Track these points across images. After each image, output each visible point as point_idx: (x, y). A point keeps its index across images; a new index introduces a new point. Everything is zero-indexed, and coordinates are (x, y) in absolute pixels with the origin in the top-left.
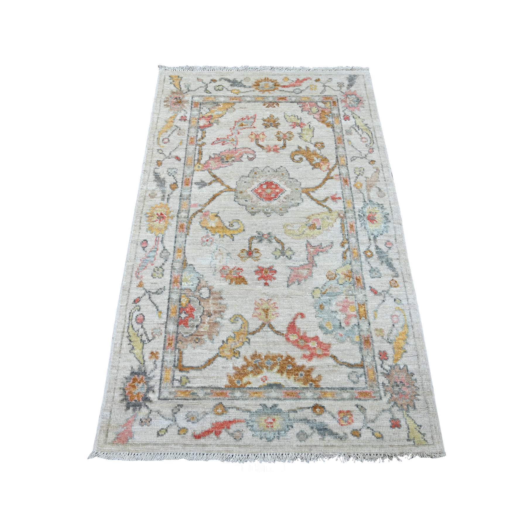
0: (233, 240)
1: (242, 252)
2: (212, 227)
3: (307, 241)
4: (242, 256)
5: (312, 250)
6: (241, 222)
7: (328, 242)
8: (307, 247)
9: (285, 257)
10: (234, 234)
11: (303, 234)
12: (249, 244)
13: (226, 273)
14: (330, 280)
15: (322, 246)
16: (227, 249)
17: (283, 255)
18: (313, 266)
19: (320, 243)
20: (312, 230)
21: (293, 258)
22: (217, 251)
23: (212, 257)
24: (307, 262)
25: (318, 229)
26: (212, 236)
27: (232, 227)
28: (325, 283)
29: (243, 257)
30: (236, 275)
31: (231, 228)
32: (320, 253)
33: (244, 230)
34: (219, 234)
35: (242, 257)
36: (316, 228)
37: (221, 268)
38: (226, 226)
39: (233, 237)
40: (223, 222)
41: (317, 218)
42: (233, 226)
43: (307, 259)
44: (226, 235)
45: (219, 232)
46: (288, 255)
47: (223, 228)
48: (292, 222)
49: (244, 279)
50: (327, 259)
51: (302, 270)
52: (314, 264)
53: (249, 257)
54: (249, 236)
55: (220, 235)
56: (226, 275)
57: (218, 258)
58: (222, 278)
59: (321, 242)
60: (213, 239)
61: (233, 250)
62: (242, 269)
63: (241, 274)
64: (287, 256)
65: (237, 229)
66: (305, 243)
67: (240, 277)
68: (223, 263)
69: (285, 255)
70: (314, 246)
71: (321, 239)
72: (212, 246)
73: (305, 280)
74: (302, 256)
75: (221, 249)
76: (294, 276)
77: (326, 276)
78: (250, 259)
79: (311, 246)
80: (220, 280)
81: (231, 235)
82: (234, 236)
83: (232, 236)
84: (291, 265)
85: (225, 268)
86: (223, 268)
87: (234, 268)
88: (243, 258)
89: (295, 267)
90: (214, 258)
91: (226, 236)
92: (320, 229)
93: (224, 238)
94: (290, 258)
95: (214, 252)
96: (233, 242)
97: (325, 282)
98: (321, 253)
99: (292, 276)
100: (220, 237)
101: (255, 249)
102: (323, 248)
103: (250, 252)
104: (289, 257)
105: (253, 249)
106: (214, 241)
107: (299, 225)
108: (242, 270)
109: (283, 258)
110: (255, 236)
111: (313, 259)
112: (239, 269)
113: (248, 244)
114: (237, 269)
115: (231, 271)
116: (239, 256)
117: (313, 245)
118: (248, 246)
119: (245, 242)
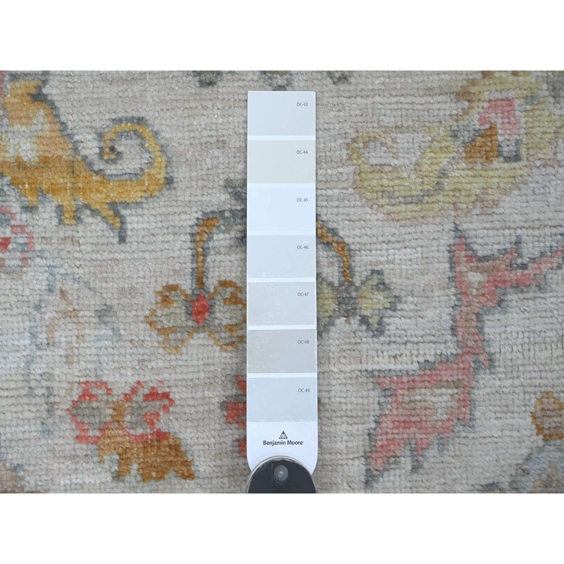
0: (122, 239)
1: (166, 300)
2: (20, 164)
3: (456, 230)
4: (167, 324)
5: (475, 278)
6: (156, 133)
7: (548, 231)
8: (453, 262)
9: (355, 321)
10: (127, 205)
11: (439, 187)
12: (195, 256)
13: (97, 420)
14: (547, 439)
15: (520, 256)
16: (98, 284)
17: (348, 314)
18: (478, 367)
19: (514, 239)
20: (479, 167)
21: (392, 327)
22: (51, 298)
23: (34, 336)
24: (452, 349)
25: (508, 159)
26: (24, 216)
27: (114, 161)
28: (528, 459)
29: (173, 330)
30: (140, 431)
31: (111, 170)
32: (513, 297)
33: (169, 181)
34: (55, 204)
35: (163, 331)
36: (500, 154)
37: (75, 395)
38: (85, 158)
39: (123, 223)
40: (70, 136)
41: (504, 95)
42: (119, 154)
43: (453, 330)
44: (87, 206)
45: (54, 191)
46: (368, 313)
47: (72, 169)
48: (388, 121)
49: (176, 448)
50: (538, 328)
51: (428, 392)
52: (482, 358)
53: (197, 330)
54: (195, 215)
55: (60, 209)
56: (98, 433)
57: (61, 336)
58: (83, 448)
59: (519, 232)
60: (30, 237)
61: (122, 291)
62: (166, 395)
63: (162, 425)
64: (364, 320)
65: (137, 176)
66: (447, 239)
67: (161, 436)
68: (83, 365)
69: (354, 314)
70: (485, 258)
71: (518, 218)
72: (29, 275)
73: (442, 446)
74: (430, 314)
75: (69, 286)
76: (397, 424)
77: (534, 417)
78: (200, 338)
79: (473, 257)
80: (74, 457)
81: (113, 205)
82: (123, 212)
83: (117, 214)
84: (383, 367)
85: (94, 391)
86: (86, 395)
87: (134, 391)
88: (171, 336)
89: (399, 374)
90: (42, 337)
91: (86, 216)
92: (517, 158)
93: (80, 228)
94: (380, 330)
95: (38, 307)
96: (122, 247)
97: (525, 452)
98: (515, 297)
99: (387, 424)
100: (61, 222)
101: (224, 284)
102: (524, 267)
103: (199, 297)
104: (374, 321)
105: (211, 283)
106: (38, 247)
107: (418, 137)
108: (166, 402)
109: (347, 328)
110: (222, 212)
111: (481, 331)
112: (153, 395)
113: (188, 260)
114: (147, 397)
115: (118, 410)
116: (151, 323)
117: (480, 253)
118: (189, 267)
119: (178, 245)
